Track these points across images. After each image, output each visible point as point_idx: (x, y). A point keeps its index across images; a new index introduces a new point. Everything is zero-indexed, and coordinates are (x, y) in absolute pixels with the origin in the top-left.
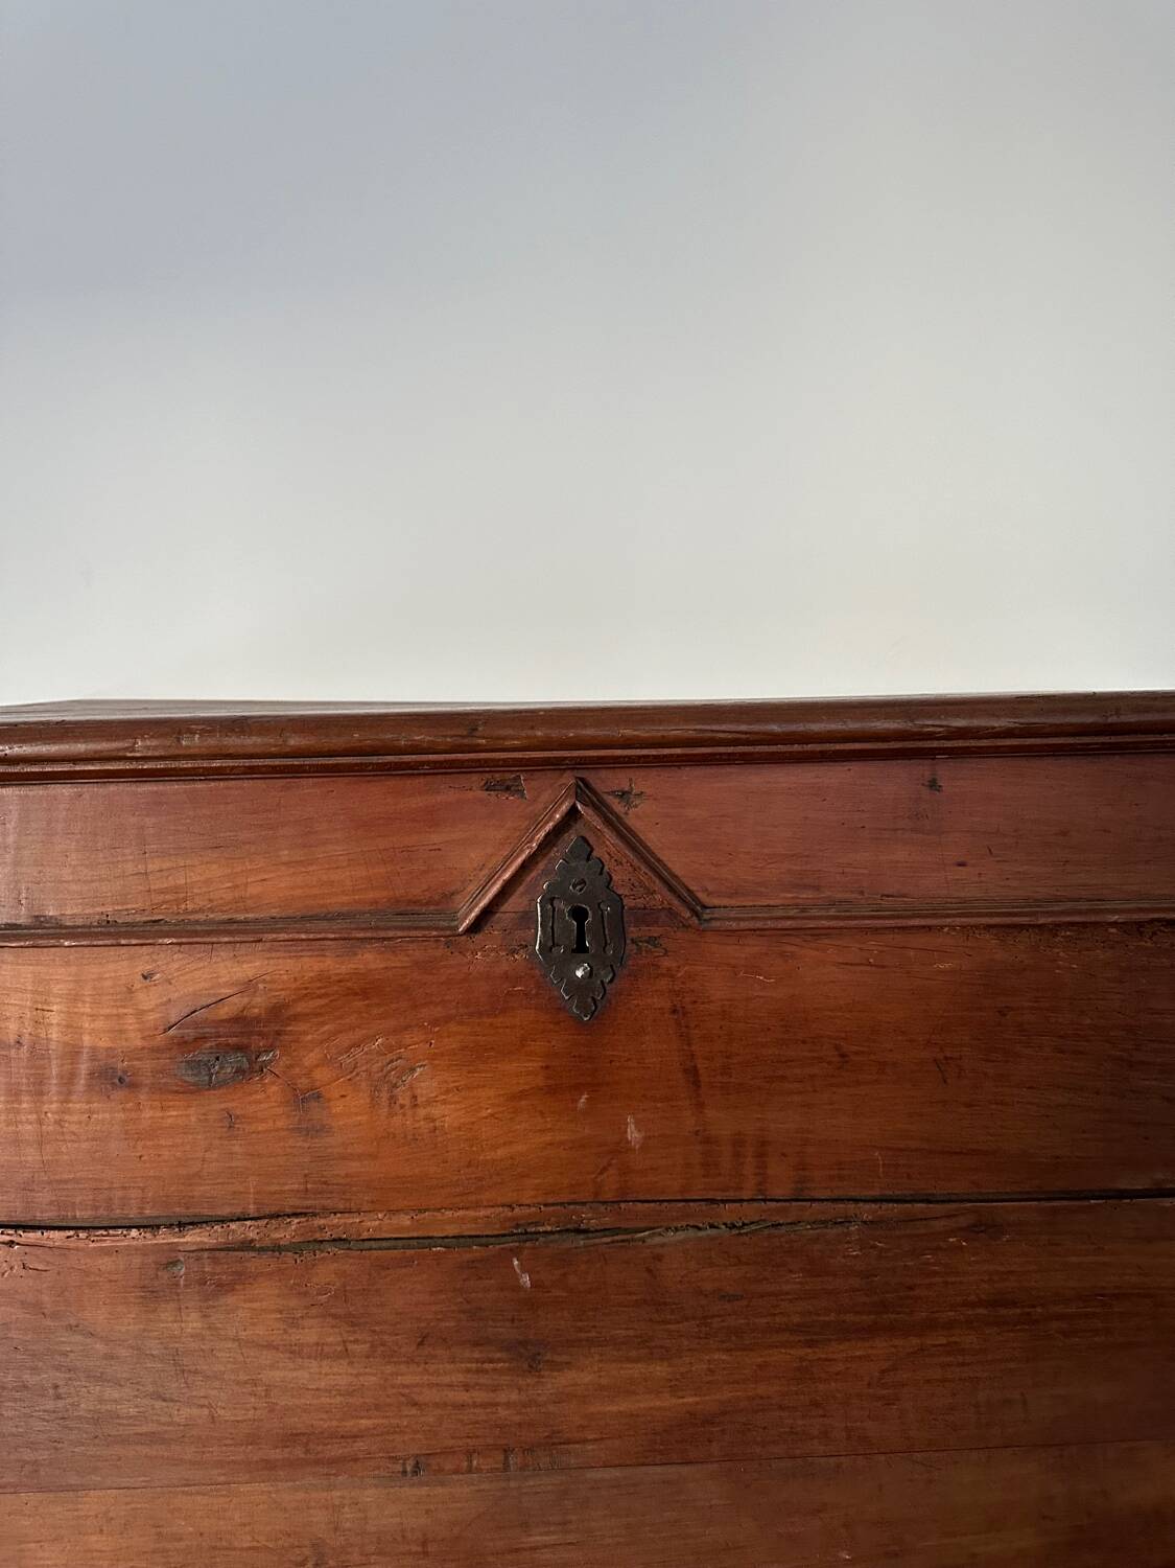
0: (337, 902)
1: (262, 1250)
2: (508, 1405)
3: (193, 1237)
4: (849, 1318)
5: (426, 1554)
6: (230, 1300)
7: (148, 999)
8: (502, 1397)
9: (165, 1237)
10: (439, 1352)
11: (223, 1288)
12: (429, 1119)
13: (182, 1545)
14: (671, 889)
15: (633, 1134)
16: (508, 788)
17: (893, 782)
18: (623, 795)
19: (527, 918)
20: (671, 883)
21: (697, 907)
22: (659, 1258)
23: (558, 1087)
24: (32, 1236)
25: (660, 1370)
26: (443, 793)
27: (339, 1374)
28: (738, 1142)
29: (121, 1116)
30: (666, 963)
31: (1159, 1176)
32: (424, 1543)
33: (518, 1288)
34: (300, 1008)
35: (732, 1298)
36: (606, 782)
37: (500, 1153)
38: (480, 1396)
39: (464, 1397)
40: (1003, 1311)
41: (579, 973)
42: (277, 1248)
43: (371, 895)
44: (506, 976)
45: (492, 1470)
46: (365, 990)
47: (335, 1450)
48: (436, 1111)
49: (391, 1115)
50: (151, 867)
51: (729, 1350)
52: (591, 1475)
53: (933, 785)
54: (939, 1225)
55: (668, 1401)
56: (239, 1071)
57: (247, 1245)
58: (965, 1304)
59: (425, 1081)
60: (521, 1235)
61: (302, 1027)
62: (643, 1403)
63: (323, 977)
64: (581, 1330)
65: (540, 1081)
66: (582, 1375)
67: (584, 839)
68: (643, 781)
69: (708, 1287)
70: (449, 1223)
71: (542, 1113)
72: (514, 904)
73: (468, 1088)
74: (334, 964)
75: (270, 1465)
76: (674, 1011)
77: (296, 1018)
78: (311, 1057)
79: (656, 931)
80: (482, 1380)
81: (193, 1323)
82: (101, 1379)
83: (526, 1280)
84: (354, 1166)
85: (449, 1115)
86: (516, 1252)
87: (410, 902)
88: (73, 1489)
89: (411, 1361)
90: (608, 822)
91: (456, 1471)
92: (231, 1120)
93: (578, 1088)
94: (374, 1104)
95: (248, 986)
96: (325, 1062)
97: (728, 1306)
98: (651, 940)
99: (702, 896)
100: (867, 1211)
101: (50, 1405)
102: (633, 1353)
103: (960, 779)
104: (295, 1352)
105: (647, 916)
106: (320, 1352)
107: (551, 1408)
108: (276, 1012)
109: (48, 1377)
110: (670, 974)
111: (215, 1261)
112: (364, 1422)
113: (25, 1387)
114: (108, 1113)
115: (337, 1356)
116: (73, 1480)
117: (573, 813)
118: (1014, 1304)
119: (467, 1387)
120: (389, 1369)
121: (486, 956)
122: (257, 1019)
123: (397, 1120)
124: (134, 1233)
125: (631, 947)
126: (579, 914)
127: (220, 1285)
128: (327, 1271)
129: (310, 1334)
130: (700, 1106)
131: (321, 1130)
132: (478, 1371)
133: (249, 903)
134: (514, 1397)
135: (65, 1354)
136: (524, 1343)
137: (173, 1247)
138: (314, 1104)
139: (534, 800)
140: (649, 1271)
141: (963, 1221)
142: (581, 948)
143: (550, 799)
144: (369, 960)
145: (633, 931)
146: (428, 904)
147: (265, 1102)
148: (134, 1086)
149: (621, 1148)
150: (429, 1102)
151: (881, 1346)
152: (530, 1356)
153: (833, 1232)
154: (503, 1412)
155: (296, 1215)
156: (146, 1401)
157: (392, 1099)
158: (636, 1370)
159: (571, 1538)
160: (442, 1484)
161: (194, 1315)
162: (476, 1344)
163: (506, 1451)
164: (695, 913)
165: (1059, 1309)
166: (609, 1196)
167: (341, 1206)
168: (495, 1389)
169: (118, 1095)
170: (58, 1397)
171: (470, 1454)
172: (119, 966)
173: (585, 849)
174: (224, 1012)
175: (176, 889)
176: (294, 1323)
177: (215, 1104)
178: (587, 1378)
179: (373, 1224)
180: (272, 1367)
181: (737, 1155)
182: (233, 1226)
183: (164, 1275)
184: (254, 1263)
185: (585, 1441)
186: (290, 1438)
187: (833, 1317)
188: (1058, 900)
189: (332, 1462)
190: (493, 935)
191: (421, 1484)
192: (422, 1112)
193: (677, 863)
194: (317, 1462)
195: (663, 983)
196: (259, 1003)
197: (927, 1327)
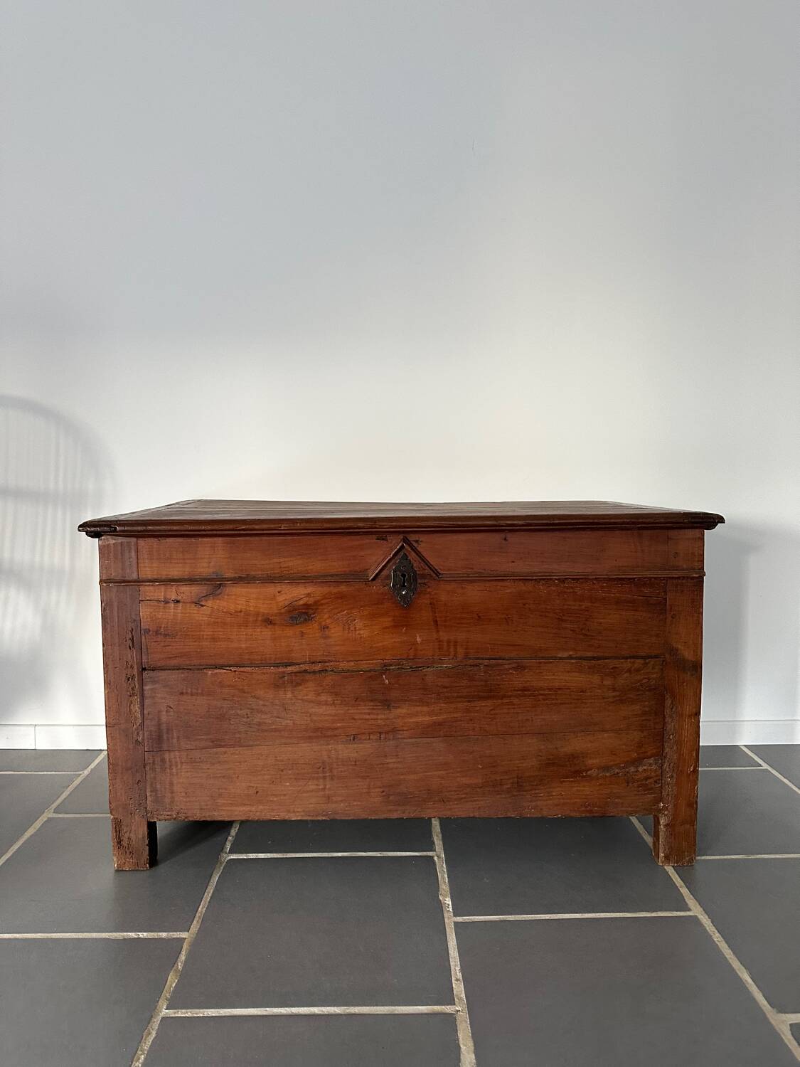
0: (333, 571)
1: (310, 673)
2: (381, 719)
3: (289, 669)
4: (481, 694)
5: (356, 765)
6: (300, 687)
7: (280, 598)
8: (379, 717)
9: (281, 669)
10: (362, 703)
11: (298, 684)
12: (359, 634)
13: (283, 763)
14: (430, 568)
15: (418, 639)
16: (383, 539)
17: (495, 538)
18: (417, 541)
19: (388, 577)
20: (430, 566)
21: (437, 574)
22: (425, 675)
23: (396, 626)
24: (242, 669)
25: (425, 709)
26: (366, 540)
27: (331, 710)
28: (449, 642)
29: (270, 633)
30: (428, 590)
31: (571, 653)
32: (355, 762)
33: (384, 684)
34: (322, 602)
35: (446, 688)
36: (412, 538)
37: (381, 644)
38: (372, 716)
39: (368, 717)
40: (526, 693)
41: (404, 593)
42: (314, 672)
43: (344, 569)
44: (382, 593)
45: (376, 739)
46: (341, 596)
47: (330, 733)
48: (362, 632)
49: (349, 633)
50: (281, 560)
51: (445, 703)
52: (405, 741)
53: (505, 539)
54: (506, 666)
55: (427, 718)
56: (305, 620)
57: (305, 671)
58: (515, 690)
59: (358, 624)
60: (385, 668)
61: (324, 607)
62: (420, 719)
63: (330, 593)
64: (402, 696)
65: (392, 624)
66: (403, 710)
67: (405, 554)
68: (422, 538)
69: (439, 684)
70: (365, 666)
71: (392, 633)
72: (384, 573)
73: (371, 625)
74: (334, 590)
75: (310, 737)
76: (431, 604)
77: (322, 605)
78: (324, 617)
79: (426, 581)
80: (374, 711)
81: (289, 695)
82: (262, 712)
83: (387, 682)
84: (338, 648)
85: (365, 633)
86: (384, 674)
87: (355, 572)
88: (252, 746)
89: (353, 706)
90: (412, 549)
91: (365, 740)
92: (302, 634)
93: (403, 626)
94: (344, 629)
95: (309, 595)
96: (330, 617)
97: (445, 690)
98: (425, 583)
99: (439, 571)
100: (486, 662)
101: (245, 720)
102: (418, 704)
103: (514, 538)
104: (319, 703)
105: (423, 576)
106: (326, 703)
107: (394, 720)
108: (316, 603)
109: (243, 712)
110: (429, 593)
111: (296, 676)
112: (339, 725)
113: (238, 715)
114: (267, 632)
115: (331, 705)
116: (251, 743)
117: (402, 547)
118: (529, 690)
119: (369, 714)
120: (347, 708)
121: (376, 588)
122: (310, 605)
123: (350, 634)
124: (272, 668)
125: (418, 585)
126: (404, 576)
127: (297, 683)
128: (329, 680)
129: (323, 698)
130: (438, 631)
131: (326, 637)
132: (373, 709)
133: (309, 571)
134: (383, 717)
135: (250, 704)
136: (386, 700)
137: (284, 672)
138: (326, 629)
139: (391, 543)
140: (423, 679)
141: (514, 665)
142: (404, 586)
143: (395, 543)
144: (343, 588)
145: (419, 581)
146: (361, 572)
147: (312, 629)
148: (275, 624)
149: (415, 643)
150: (360, 630)
151: (490, 703)
152: (387, 704)
153: (475, 668)
154: (379, 721)
155: (320, 662)
156: (274, 719)
157: (349, 628)
158: (419, 709)
159: (399, 760)
160: (361, 743)
161: (289, 693)
162: (372, 701)
163: (380, 733)
164: (438, 576)
165: (542, 692)
166: (411, 657)
167: (334, 659)
168: (378, 714)
169: (270, 626)
170: (248, 718)
171: (369, 734)
172: (271, 589)
173: (405, 557)
174: (301, 602)
175: (288, 567)
176: (319, 695)
177: (298, 629)
178: (404, 711)
179: (343, 665)
180: (312, 708)
181: (448, 646)
182: (302, 666)
183: (281, 681)
184: (308, 677)
185: (403, 730)
186: (317, 729)
187: (476, 694)
188: (540, 572)
189: (328, 736)
190: (379, 581)
191: (355, 743)
192: (358, 632)
193: (432, 561)
194: (325, 737)
195: (428, 596)
196: (311, 601)
197: (503, 697)
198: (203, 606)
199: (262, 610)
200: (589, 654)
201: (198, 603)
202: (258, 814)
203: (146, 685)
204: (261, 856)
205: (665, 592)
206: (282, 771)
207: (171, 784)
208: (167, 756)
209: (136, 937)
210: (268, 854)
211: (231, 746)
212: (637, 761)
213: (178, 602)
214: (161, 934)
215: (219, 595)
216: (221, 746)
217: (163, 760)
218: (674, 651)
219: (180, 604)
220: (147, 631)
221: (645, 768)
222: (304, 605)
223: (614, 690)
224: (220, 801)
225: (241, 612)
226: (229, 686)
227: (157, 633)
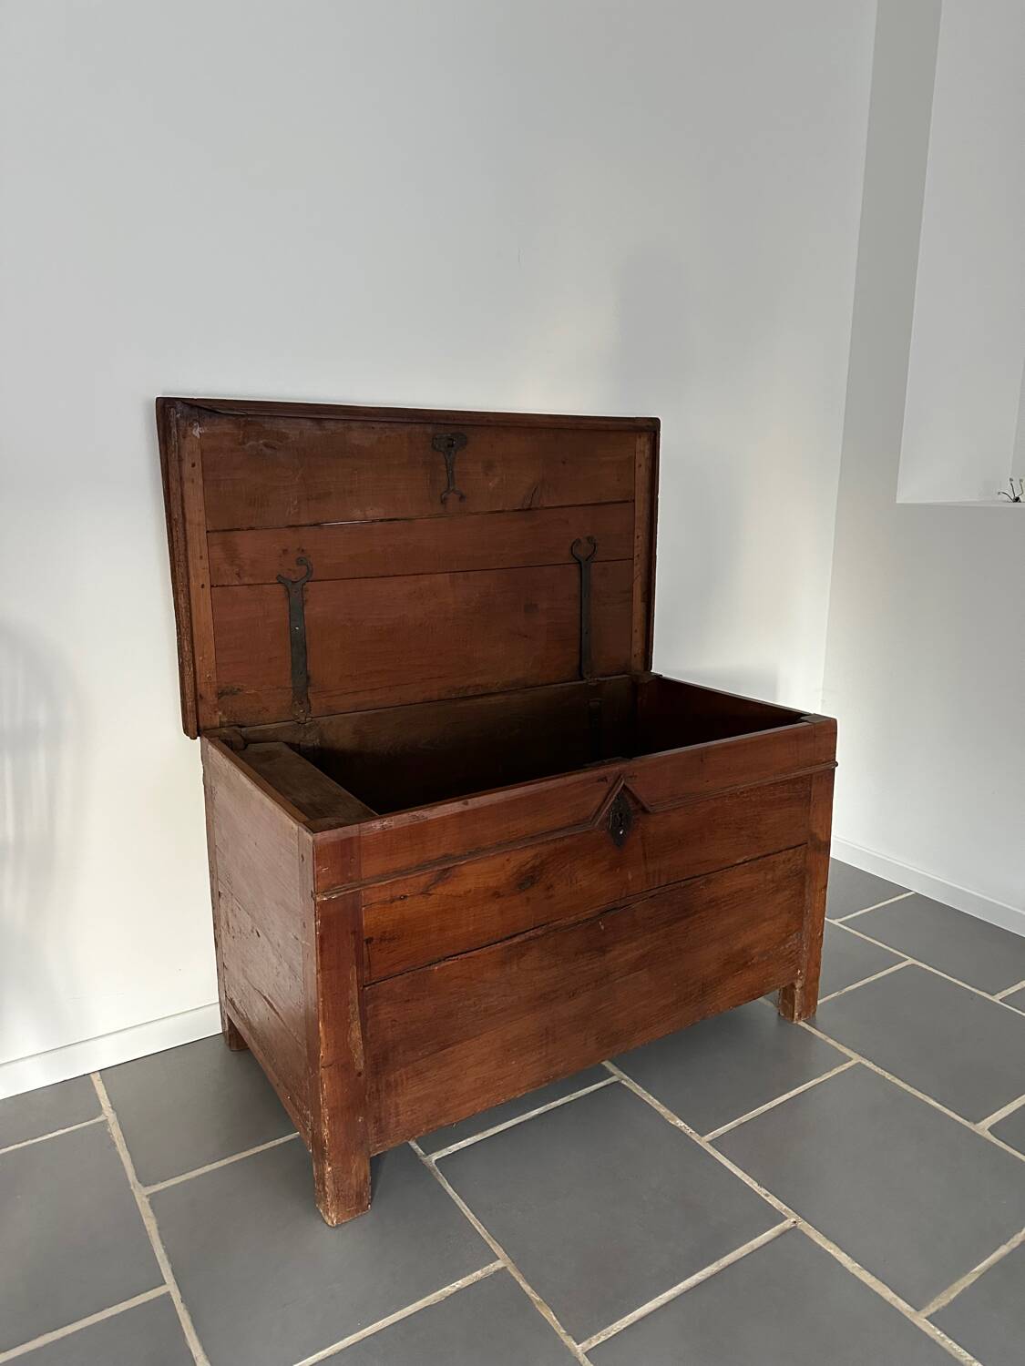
0: (559, 825)
1: (534, 939)
2: (597, 967)
3: (516, 940)
4: (677, 916)
7: (509, 867)
8: (596, 965)
9: (508, 943)
10: (580, 956)
11: (523, 954)
12: (580, 885)
14: (637, 804)
15: (630, 877)
19: (607, 819)
21: (644, 808)
22: (634, 911)
23: (611, 868)
24: (469, 955)
25: (634, 945)
26: (589, 785)
27: (554, 972)
28: (654, 872)
29: (498, 907)
30: (639, 825)
31: (745, 857)
33: (600, 930)
34: (548, 860)
35: (651, 918)
37: (598, 891)
38: (590, 967)
39: (586, 969)
40: (711, 904)
41: (621, 833)
42: (538, 937)
43: (568, 821)
44: (601, 838)
45: (592, 988)
46: (566, 850)
47: (552, 996)
48: (582, 883)
51: (650, 934)
52: (617, 981)
54: (698, 883)
55: (635, 953)
56: (531, 884)
57: (530, 939)
58: (704, 904)
59: (580, 874)
60: (602, 914)
61: (550, 866)
62: (630, 956)
63: (555, 849)
64: (616, 938)
65: (608, 867)
69: (646, 916)
70: (583, 916)
71: (608, 877)
73: (590, 873)
74: (559, 845)
75: (534, 1007)
76: (641, 838)
77: (547, 863)
78: (549, 876)
79: (637, 817)
80: (591, 961)
81: (515, 968)
82: (489, 995)
83: (603, 927)
84: (560, 905)
85: (585, 883)
86: (600, 919)
87: (578, 821)
88: (479, 1035)
89: (573, 961)
91: (583, 992)
92: (528, 899)
93: (616, 867)
94: (567, 885)
95: (534, 857)
96: (554, 875)
97: (650, 921)
98: (637, 819)
99: (645, 804)
100: (683, 884)
101: (472, 1009)
102: (628, 941)
104: (542, 969)
105: (636, 812)
106: (549, 967)
107: (608, 964)
108: (543, 863)
109: (471, 1002)
110: (640, 828)
111: (521, 946)
112: (560, 985)
113: (465, 1006)
114: (495, 907)
115: (553, 967)
116: (478, 1032)
117: (623, 786)
118: (714, 901)
119: (587, 965)
120: (567, 966)
122: (537, 866)
123: (572, 888)
124: (499, 944)
125: (631, 822)
126: (620, 815)
128: (551, 941)
129: (546, 962)
130: (646, 864)
131: (552, 896)
132: (590, 959)
133: (536, 830)
134: (599, 964)
135: (477, 991)
136: (601, 947)
137: (509, 946)
138: (550, 889)
139: (610, 783)
140: (632, 916)
141: (704, 881)
142: (621, 825)
144: (567, 841)
145: (633, 819)
146: (583, 820)
147: (537, 892)
148: (503, 896)
149: (627, 881)
150: (581, 880)
151: (684, 922)
152: (603, 950)
153: (675, 892)
154: (595, 970)
155: (544, 925)
156: (501, 998)
157: (571, 882)
158: (629, 946)
159: (611, 1002)
160: (579, 997)
161: (515, 966)
162: (589, 951)
163: (596, 981)
165: (723, 900)
166: (623, 896)
167: (556, 919)
168: (594, 963)
169: (498, 900)
171: (587, 985)
172: (501, 859)
174: (528, 866)
176: (542, 960)
177: (524, 896)
178: (616, 953)
179: (564, 922)
180: (536, 976)
181: (654, 876)
182: (526, 933)
183: (507, 956)
184: (532, 944)
185: (616, 972)
186: (540, 997)
187: (674, 917)
191: (575, 999)
192: (578, 884)
195: (639, 831)
196: (538, 862)
197: (695, 913)
198: (430, 895)
199: (491, 885)
200: (758, 855)
201: (426, 893)
202: (485, 1105)
203: (367, 1005)
204: (463, 1144)
205: (811, 785)
206: (509, 1051)
207: (397, 1106)
208: (392, 1078)
209: (454, 1290)
210: (469, 1139)
211: (461, 1042)
212: (784, 941)
213: (405, 897)
214: (474, 1274)
215: (447, 878)
216: (450, 1046)
217: (388, 1085)
218: (813, 836)
219: (408, 899)
220: (369, 941)
221: (790, 943)
222: (531, 868)
223: (773, 881)
224: (449, 1105)
225: (470, 891)
226: (456, 978)
227: (382, 940)
